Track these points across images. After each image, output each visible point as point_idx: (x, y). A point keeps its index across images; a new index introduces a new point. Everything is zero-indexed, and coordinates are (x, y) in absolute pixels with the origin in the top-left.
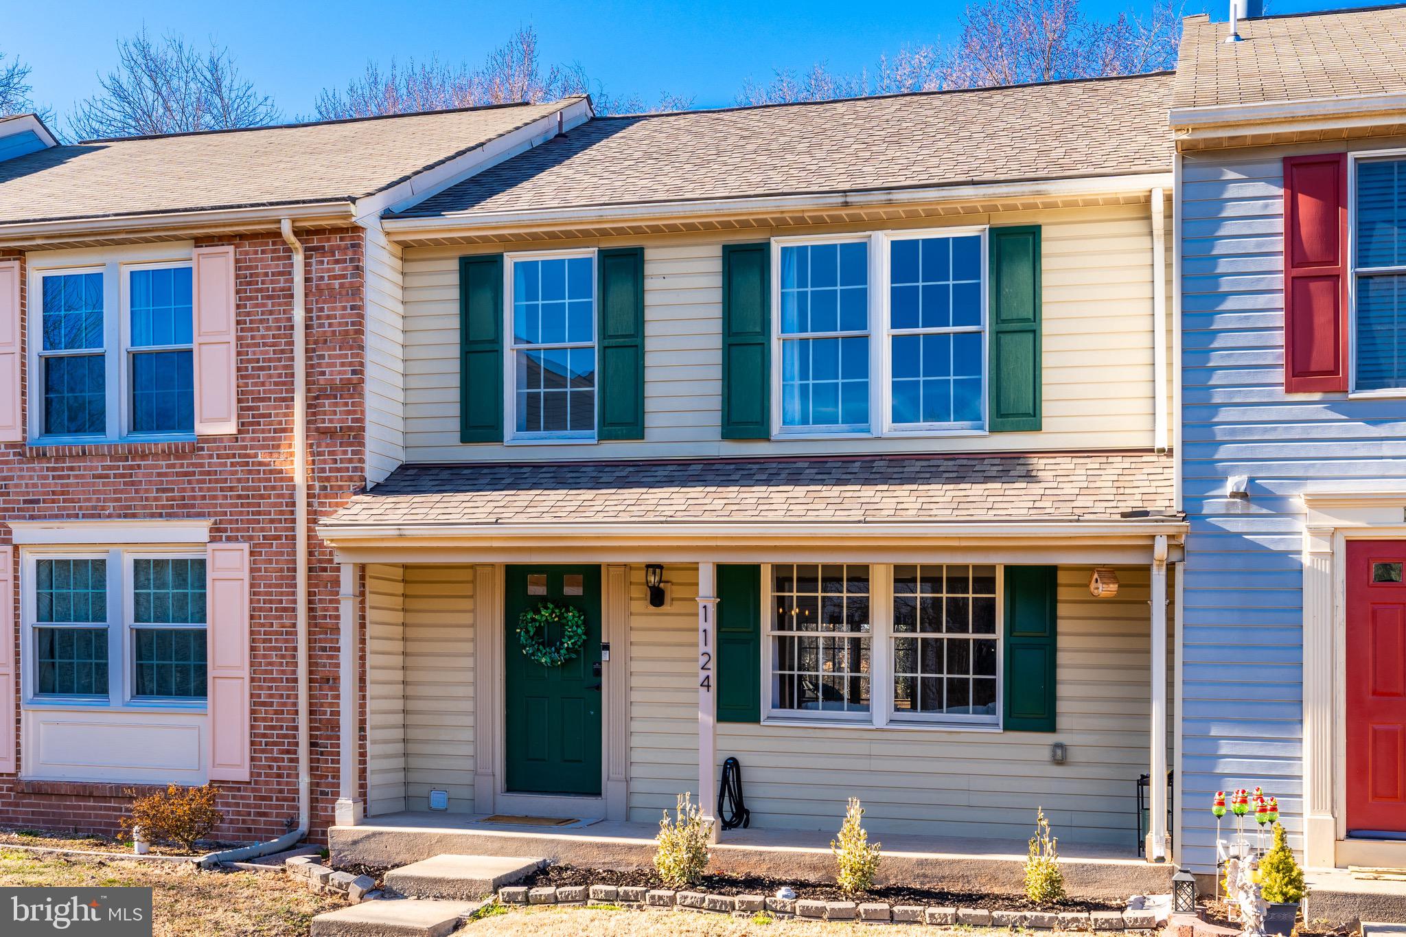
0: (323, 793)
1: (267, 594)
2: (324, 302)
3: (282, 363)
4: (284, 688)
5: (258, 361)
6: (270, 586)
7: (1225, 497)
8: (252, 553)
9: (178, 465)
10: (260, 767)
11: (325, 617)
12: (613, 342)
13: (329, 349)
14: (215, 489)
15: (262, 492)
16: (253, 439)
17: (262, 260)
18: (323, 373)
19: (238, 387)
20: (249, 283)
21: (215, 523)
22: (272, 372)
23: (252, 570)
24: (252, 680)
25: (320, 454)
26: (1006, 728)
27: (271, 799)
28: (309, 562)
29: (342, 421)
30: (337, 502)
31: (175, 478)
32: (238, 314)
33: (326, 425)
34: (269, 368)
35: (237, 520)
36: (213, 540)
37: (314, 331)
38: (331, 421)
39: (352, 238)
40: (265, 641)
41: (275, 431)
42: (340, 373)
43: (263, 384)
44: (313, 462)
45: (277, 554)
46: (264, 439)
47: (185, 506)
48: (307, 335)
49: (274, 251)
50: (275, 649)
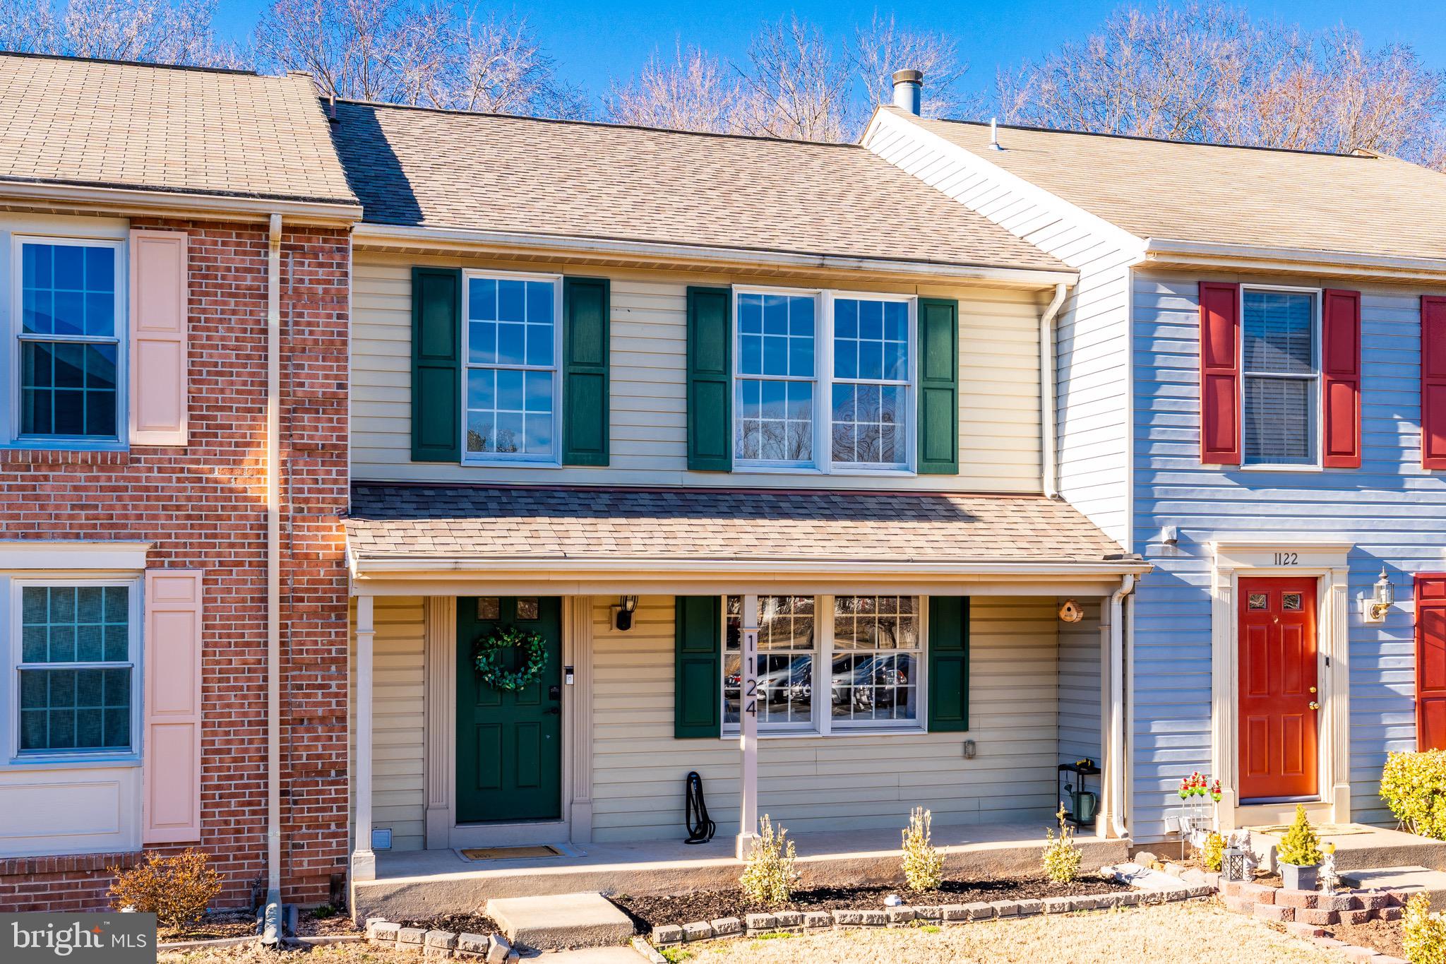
0: (294, 846)
1: (223, 627)
2: (304, 307)
3: (248, 370)
4: (244, 732)
5: (216, 365)
6: (228, 618)
7: (1161, 543)
8: (205, 581)
9: (103, 478)
10: (213, 823)
11: (301, 652)
12: (578, 369)
13: (310, 358)
14: (156, 507)
15: (220, 512)
16: (207, 453)
17: (222, 252)
18: (302, 385)
19: (189, 392)
20: (206, 277)
21: (155, 546)
22: (234, 378)
23: (205, 600)
24: (204, 725)
25: (295, 472)
26: (931, 730)
27: (227, 858)
28: (281, 591)
29: (326, 438)
30: (318, 526)
31: (98, 493)
32: (191, 310)
33: (305, 441)
34: (231, 374)
35: (185, 543)
36: (151, 566)
37: (290, 338)
38: (311, 437)
39: (338, 241)
40: (220, 680)
41: (237, 445)
42: (323, 385)
43: (222, 391)
44: (286, 481)
45: (237, 582)
46: (222, 453)
47: (112, 526)
48: (281, 341)
49: (239, 244)
50: (234, 688)
